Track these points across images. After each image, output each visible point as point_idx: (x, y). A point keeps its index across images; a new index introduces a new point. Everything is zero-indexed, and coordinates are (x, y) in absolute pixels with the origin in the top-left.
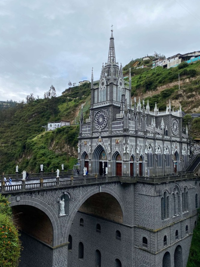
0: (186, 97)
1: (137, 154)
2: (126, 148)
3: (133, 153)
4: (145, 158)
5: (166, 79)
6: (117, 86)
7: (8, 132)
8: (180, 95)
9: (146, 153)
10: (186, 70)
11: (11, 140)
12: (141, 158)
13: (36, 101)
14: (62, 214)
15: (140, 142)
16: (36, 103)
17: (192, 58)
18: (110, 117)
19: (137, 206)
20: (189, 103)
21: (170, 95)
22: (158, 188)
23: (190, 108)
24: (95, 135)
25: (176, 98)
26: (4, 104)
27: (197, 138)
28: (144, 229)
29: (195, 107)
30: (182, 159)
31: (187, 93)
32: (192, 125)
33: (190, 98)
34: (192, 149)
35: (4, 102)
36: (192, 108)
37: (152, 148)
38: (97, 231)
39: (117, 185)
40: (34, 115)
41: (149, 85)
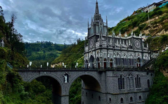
0: (153, 27)
1: (108, 57)
2: (101, 55)
3: (105, 57)
4: (114, 60)
5: (145, 19)
6: (98, 25)
7: (68, 59)
8: (149, 27)
9: (114, 58)
10: (156, 12)
11: (69, 63)
12: (111, 60)
13: (82, 42)
14: (66, 82)
15: (111, 52)
16: (82, 43)
17: (163, 4)
18: (95, 41)
19: (107, 83)
20: (154, 31)
21: (143, 28)
22: (115, 72)
23: (155, 33)
24: (90, 50)
25: (147, 29)
26: (69, 46)
27: (155, 49)
28: (109, 93)
29: (158, 32)
30: (144, 62)
31: (153, 25)
32: (152, 42)
33: (155, 27)
34: (152, 56)
35: (70, 45)
36: (156, 33)
37: (119, 55)
38: (92, 98)
39: (96, 72)
40: (80, 49)
41: (135, 24)
